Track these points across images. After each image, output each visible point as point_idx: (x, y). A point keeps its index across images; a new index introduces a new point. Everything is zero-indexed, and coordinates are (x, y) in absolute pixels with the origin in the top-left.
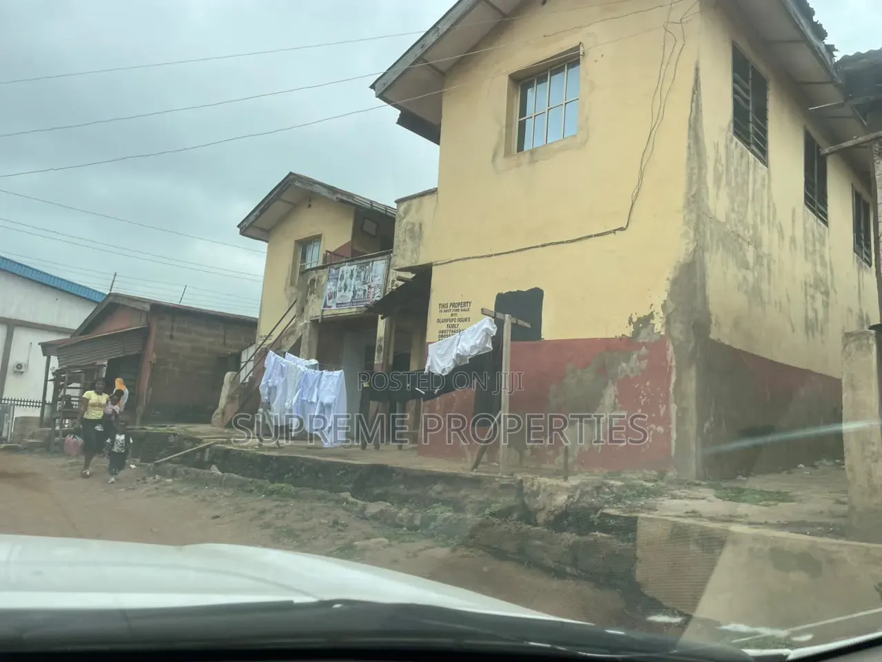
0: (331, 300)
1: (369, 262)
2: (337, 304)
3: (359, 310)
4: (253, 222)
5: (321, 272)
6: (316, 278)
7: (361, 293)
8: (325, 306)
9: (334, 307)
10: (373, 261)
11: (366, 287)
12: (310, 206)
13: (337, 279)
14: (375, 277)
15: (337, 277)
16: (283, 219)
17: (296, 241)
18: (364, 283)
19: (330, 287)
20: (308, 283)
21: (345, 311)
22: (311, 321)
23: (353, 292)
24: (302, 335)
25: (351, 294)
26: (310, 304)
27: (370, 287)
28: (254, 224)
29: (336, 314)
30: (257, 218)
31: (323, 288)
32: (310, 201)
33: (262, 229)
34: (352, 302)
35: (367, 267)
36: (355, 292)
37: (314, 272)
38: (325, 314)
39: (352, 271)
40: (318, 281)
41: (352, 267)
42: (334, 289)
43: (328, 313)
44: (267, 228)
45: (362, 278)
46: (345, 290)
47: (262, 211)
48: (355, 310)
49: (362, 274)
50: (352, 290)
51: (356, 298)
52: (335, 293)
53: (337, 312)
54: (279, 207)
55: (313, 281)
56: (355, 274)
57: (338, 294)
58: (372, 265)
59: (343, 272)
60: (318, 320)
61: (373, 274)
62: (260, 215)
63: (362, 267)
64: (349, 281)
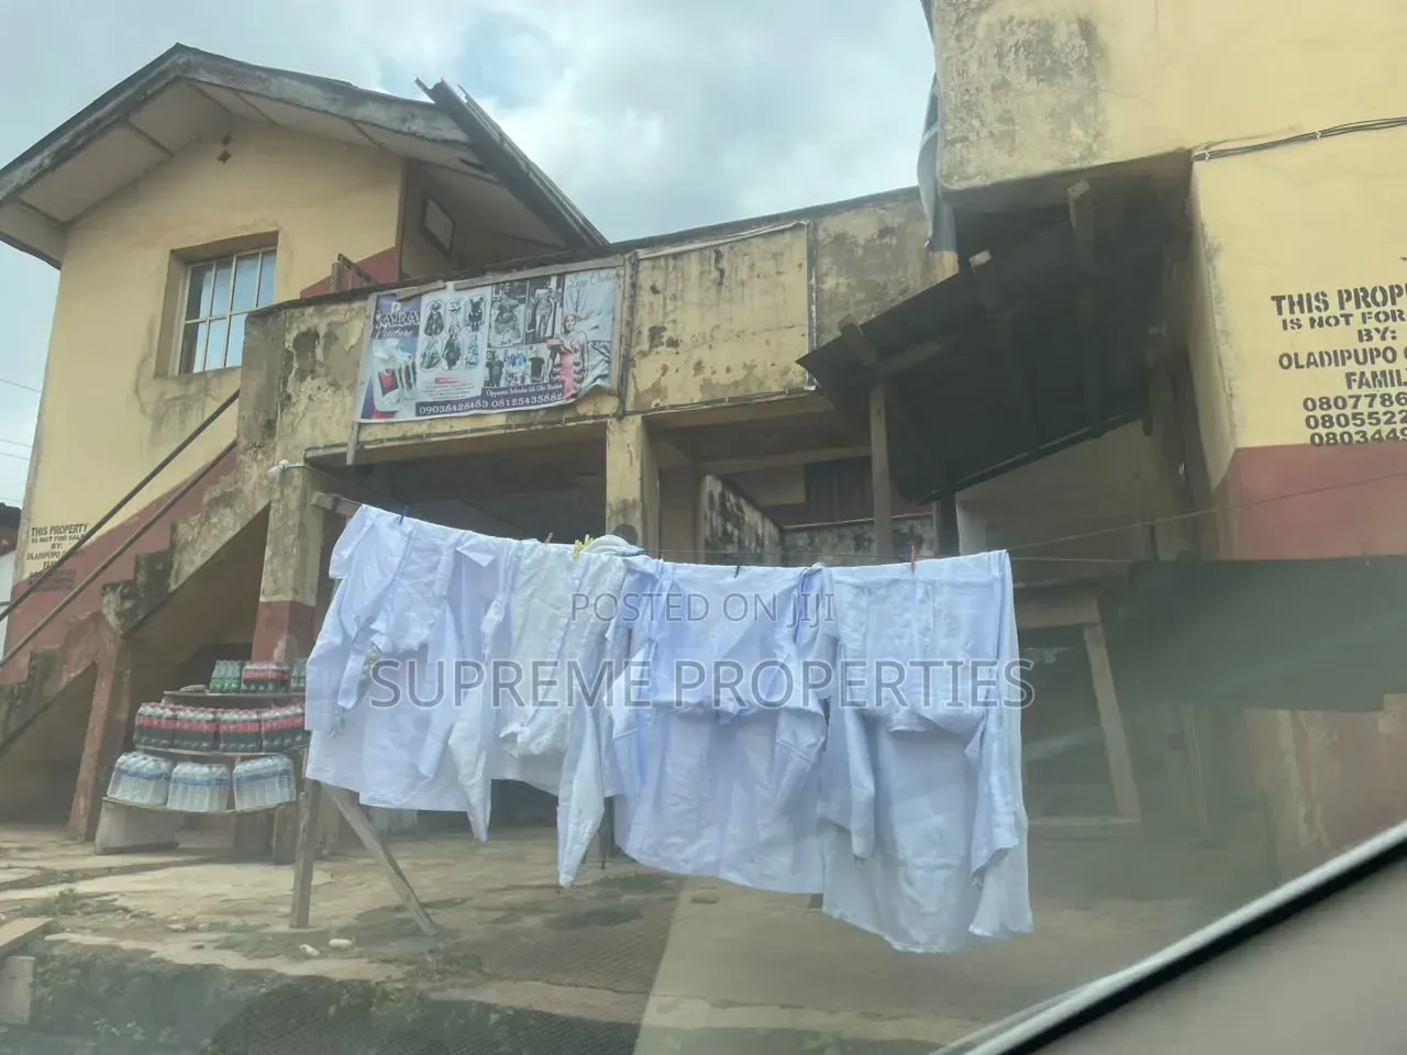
0: (393, 395)
1: (548, 278)
2: (420, 405)
3: (517, 419)
4: (19, 189)
5: (339, 312)
6: (322, 330)
7: (522, 370)
8: (369, 410)
9: (407, 414)
10: (561, 276)
11: (543, 351)
12: (224, 157)
13: (415, 329)
14: (577, 319)
15: (411, 322)
16: (122, 193)
17: (172, 251)
18: (533, 339)
19: (385, 353)
20: (289, 345)
21: (460, 425)
22: (306, 460)
23: (489, 365)
24: (267, 509)
25: (480, 374)
26: (300, 408)
27: (555, 350)
28: (25, 197)
29: (419, 436)
30: (42, 173)
31: (354, 358)
32: (226, 141)
33: (49, 219)
34: (484, 396)
35: (540, 292)
36: (494, 365)
37: (310, 310)
38: (366, 436)
39: (476, 306)
40: (331, 337)
41: (475, 294)
42: (402, 359)
43: (377, 433)
44: (63, 218)
45: (522, 325)
46: (452, 363)
47: (63, 156)
48: (501, 420)
49: (522, 312)
50: (483, 360)
51: (503, 384)
52: (410, 372)
53: (423, 429)
54: (118, 152)
55: (308, 339)
56: (489, 313)
57: (424, 377)
58: (560, 284)
59: (436, 308)
60: (344, 455)
61: (569, 309)
62: (53, 167)
63: (517, 290)
64: (464, 337)
